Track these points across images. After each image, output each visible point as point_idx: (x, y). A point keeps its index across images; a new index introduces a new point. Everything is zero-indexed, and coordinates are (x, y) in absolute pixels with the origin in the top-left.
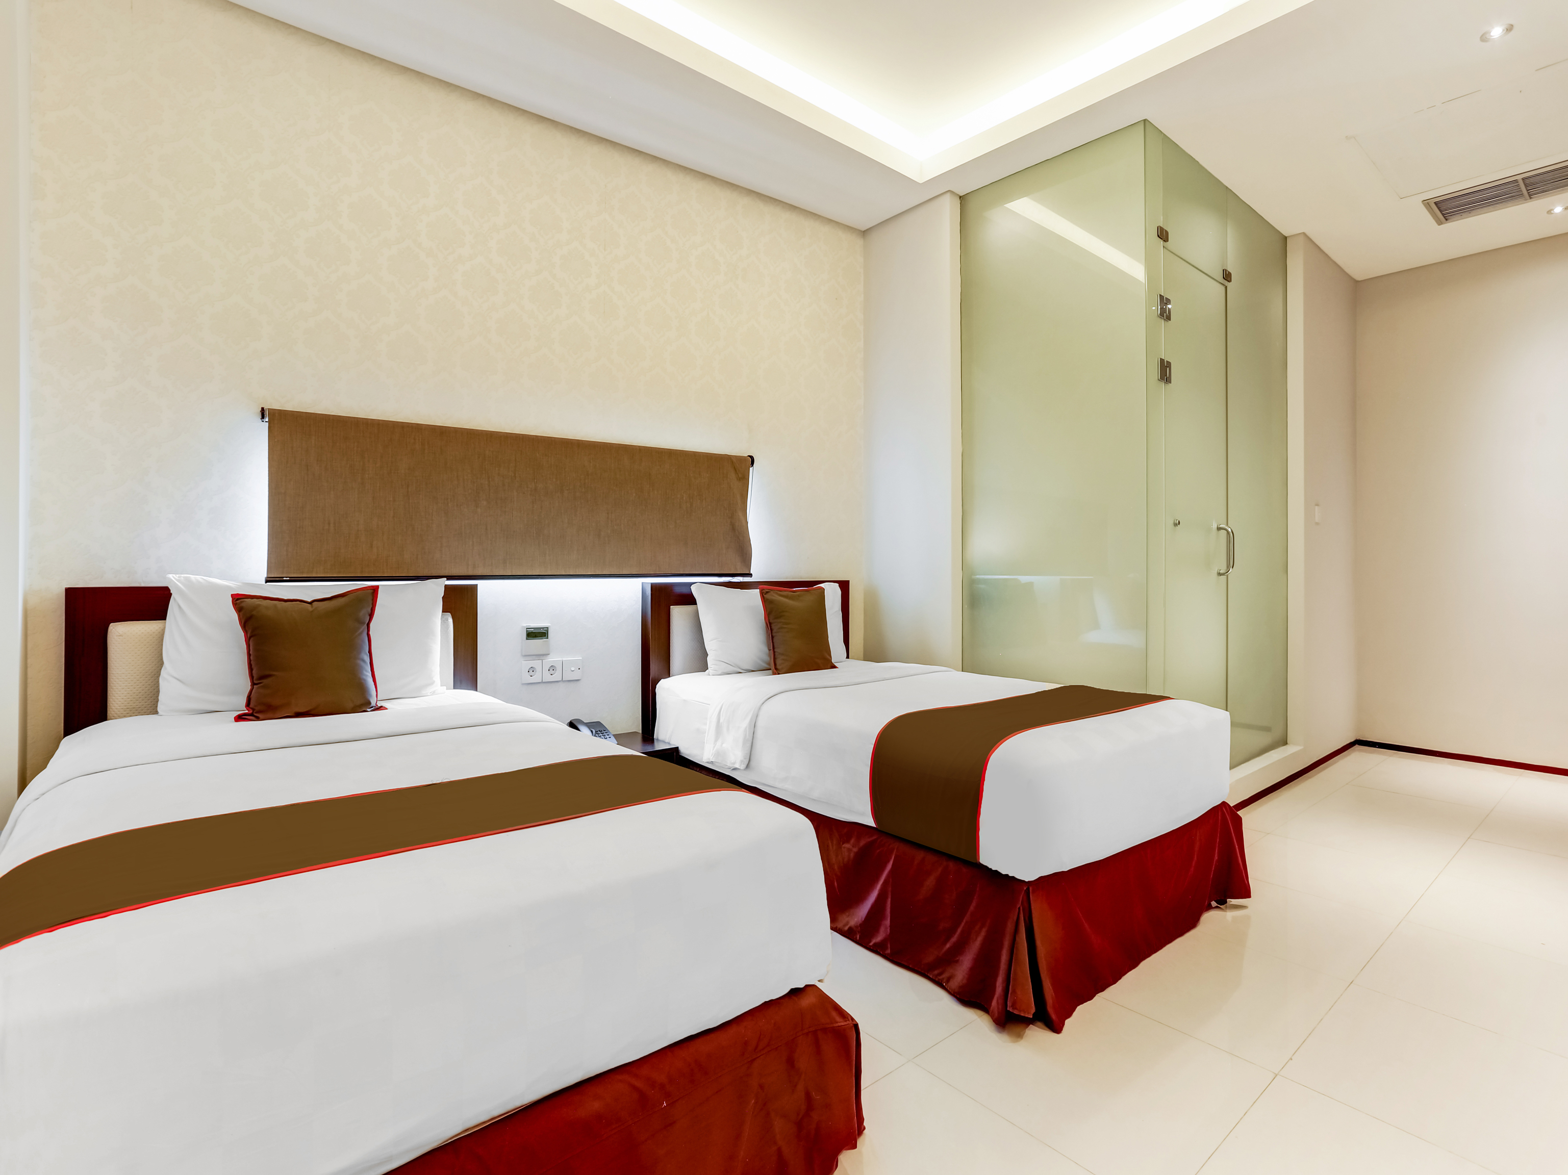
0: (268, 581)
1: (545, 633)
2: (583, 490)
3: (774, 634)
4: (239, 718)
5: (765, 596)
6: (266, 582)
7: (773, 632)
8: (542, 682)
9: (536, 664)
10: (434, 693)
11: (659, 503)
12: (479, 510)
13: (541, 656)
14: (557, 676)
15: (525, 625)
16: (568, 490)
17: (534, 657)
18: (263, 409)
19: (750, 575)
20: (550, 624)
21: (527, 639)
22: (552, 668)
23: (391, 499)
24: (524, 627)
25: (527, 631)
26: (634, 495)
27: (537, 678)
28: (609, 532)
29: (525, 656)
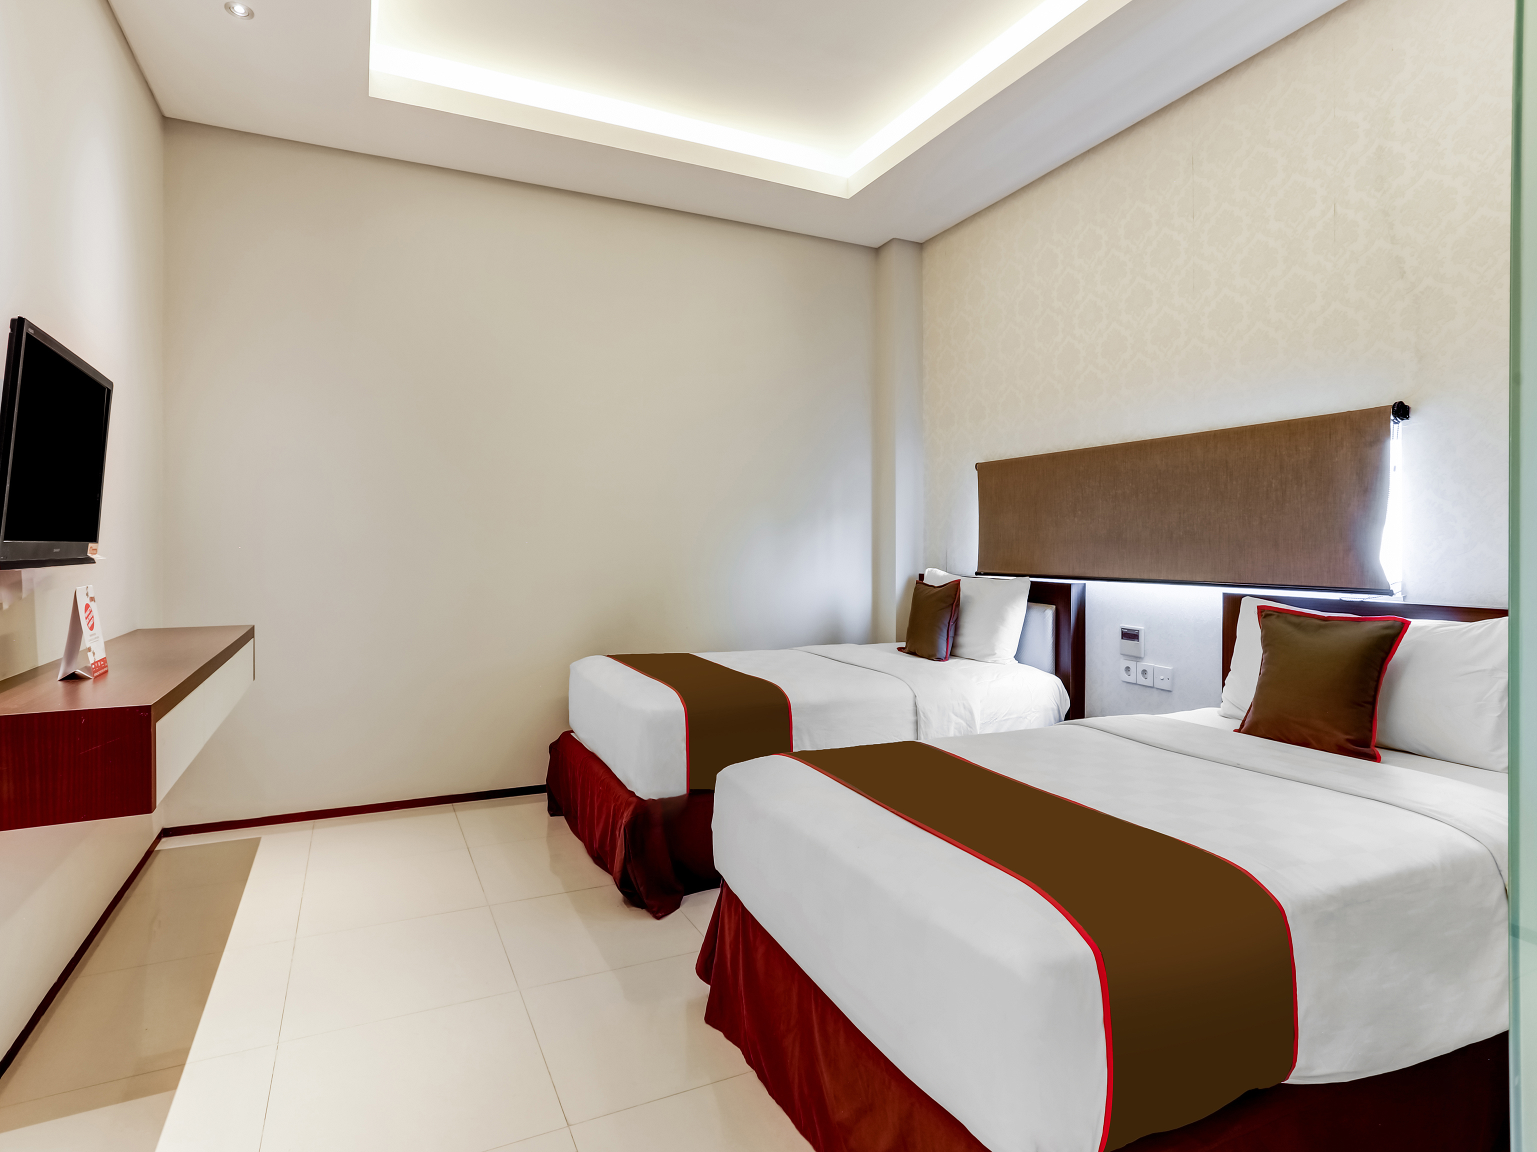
0: (976, 574)
1: (1136, 635)
2: (1156, 491)
4: (898, 648)
8: (1136, 684)
9: (1132, 665)
11: (1238, 496)
12: (1076, 519)
13: (1137, 658)
14: (1148, 682)
15: (1120, 625)
16: (1142, 492)
17: (1129, 657)
18: (977, 462)
19: (1389, 593)
20: (1143, 628)
21: (1122, 639)
22: (1144, 672)
24: (1120, 627)
25: (1122, 632)
26: (1208, 489)
27: (1131, 679)
28: (1182, 534)
29: (1121, 654)
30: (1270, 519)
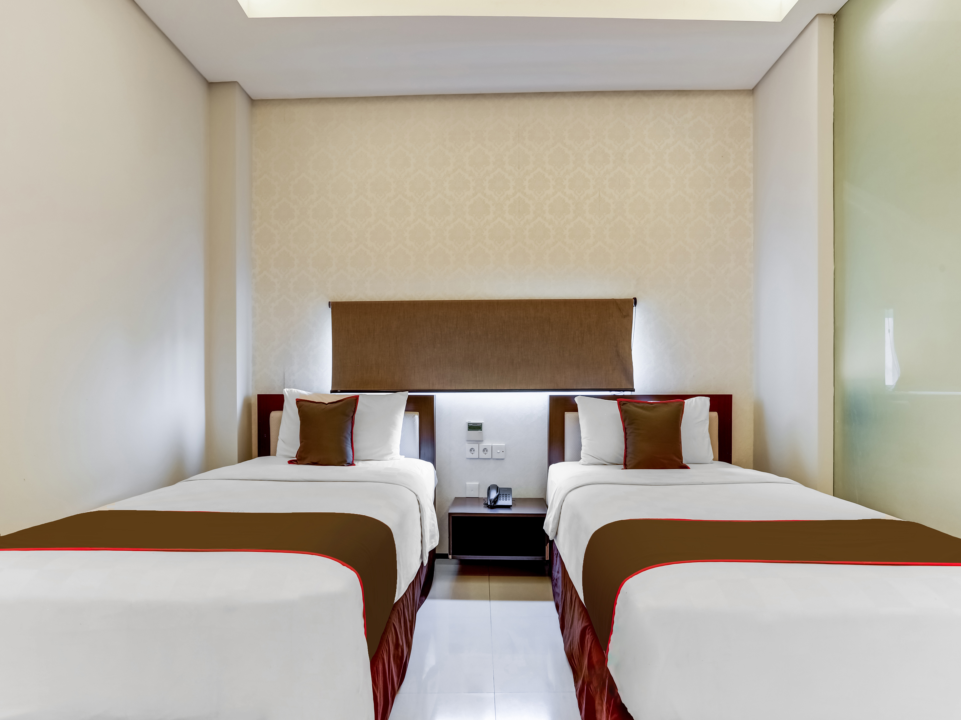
0: (332, 392)
1: (480, 427)
2: (501, 333)
3: (627, 437)
4: (290, 462)
5: (621, 406)
6: (331, 393)
7: (627, 435)
8: (479, 458)
9: (475, 446)
10: (392, 459)
11: (557, 339)
13: (479, 442)
14: (488, 455)
15: (467, 421)
16: (491, 333)
17: (474, 442)
18: (329, 302)
19: (633, 390)
20: (483, 422)
21: (468, 430)
22: (485, 450)
23: (388, 346)
24: (467, 422)
25: (468, 425)
26: (538, 334)
27: (475, 455)
28: (520, 360)
29: (468, 441)
30: (575, 353)
